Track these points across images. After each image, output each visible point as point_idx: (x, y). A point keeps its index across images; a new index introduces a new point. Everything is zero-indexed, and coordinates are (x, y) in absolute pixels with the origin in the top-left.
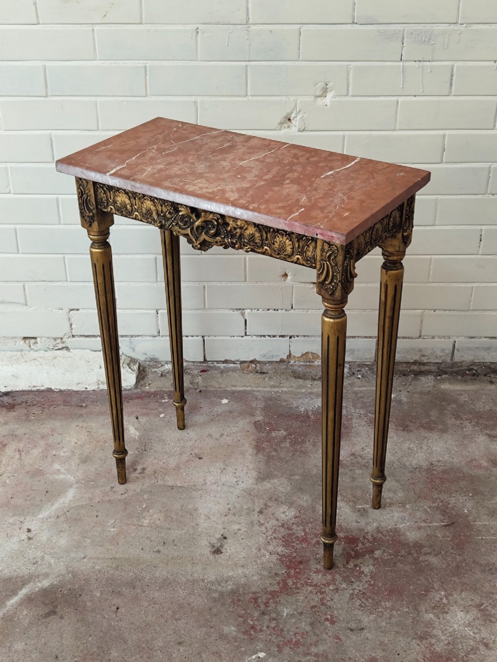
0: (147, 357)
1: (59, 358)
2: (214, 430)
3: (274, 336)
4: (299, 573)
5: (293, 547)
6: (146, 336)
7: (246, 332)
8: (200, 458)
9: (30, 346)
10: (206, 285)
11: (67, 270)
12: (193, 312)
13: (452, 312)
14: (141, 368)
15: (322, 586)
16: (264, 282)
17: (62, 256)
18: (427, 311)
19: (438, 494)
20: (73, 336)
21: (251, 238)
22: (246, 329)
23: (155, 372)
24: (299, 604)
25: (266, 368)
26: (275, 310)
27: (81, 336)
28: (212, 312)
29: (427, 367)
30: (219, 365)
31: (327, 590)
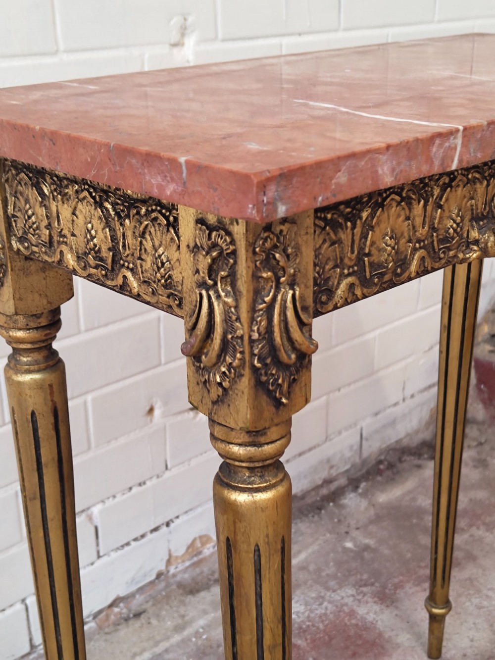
3: (143, 536)
7: (98, 552)
13: (357, 384)
16: (120, 436)
18: (331, 394)
25: (138, 603)
26: (140, 485)
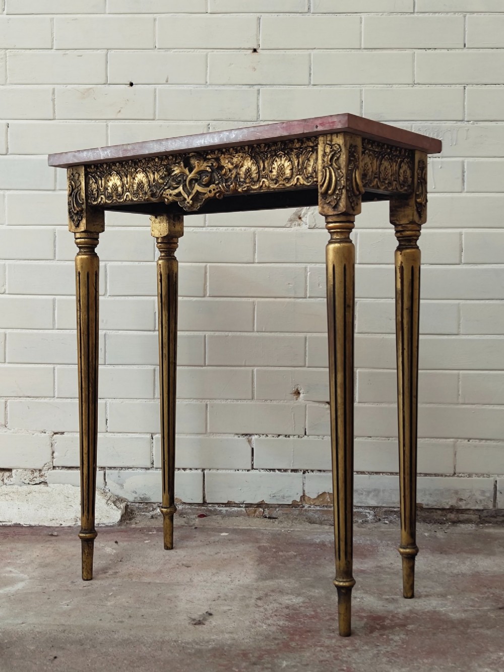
0: (136, 496)
1: (34, 493)
2: (208, 550)
3: (285, 471)
4: (306, 638)
5: (300, 621)
6: (137, 468)
7: (253, 465)
8: (188, 567)
9: (3, 480)
10: (208, 403)
11: (56, 384)
12: (193, 437)
13: (489, 443)
14: (129, 510)
15: (336, 647)
16: (274, 400)
17: (52, 366)
18: (459, 440)
19: (488, 589)
20: (54, 467)
21: (247, 173)
22: (252, 460)
23: (144, 515)
24: (304, 658)
25: (276, 512)
26: (286, 436)
27: (63, 467)
28: (215, 438)
29: (466, 515)
30: (221, 508)
31: (343, 650)
